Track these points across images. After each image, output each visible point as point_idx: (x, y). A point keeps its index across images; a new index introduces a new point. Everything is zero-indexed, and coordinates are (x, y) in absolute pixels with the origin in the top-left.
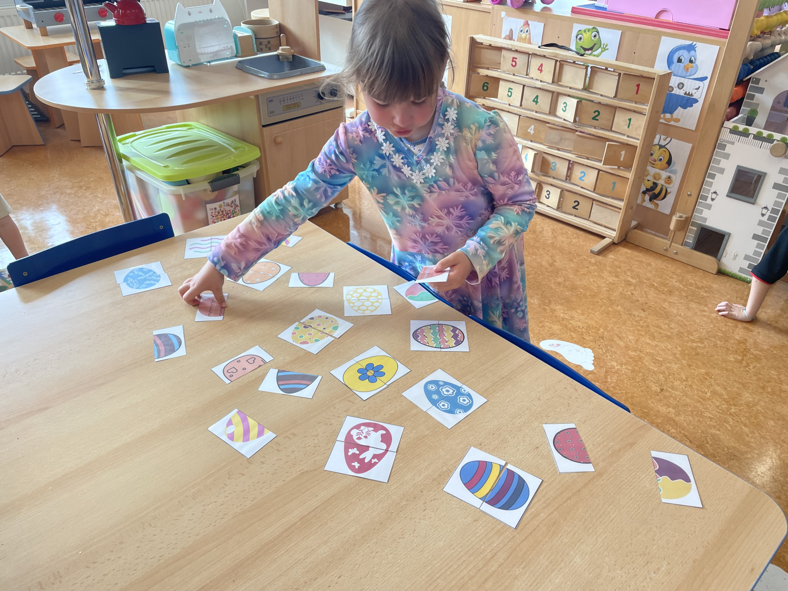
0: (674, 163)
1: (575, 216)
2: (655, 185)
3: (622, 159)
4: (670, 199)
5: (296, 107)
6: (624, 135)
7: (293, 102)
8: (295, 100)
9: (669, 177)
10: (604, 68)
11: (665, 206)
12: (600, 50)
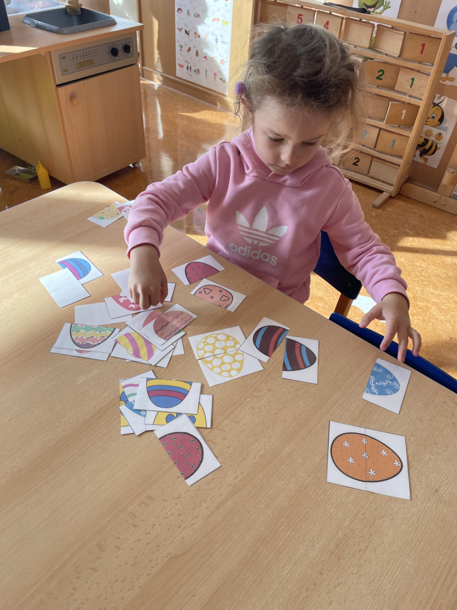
0: (446, 120)
1: (355, 172)
2: (426, 141)
3: (402, 118)
4: (439, 154)
5: (90, 64)
6: (406, 94)
7: (86, 59)
8: (88, 56)
9: (440, 134)
10: (390, 26)
11: (434, 161)
12: (382, 8)
